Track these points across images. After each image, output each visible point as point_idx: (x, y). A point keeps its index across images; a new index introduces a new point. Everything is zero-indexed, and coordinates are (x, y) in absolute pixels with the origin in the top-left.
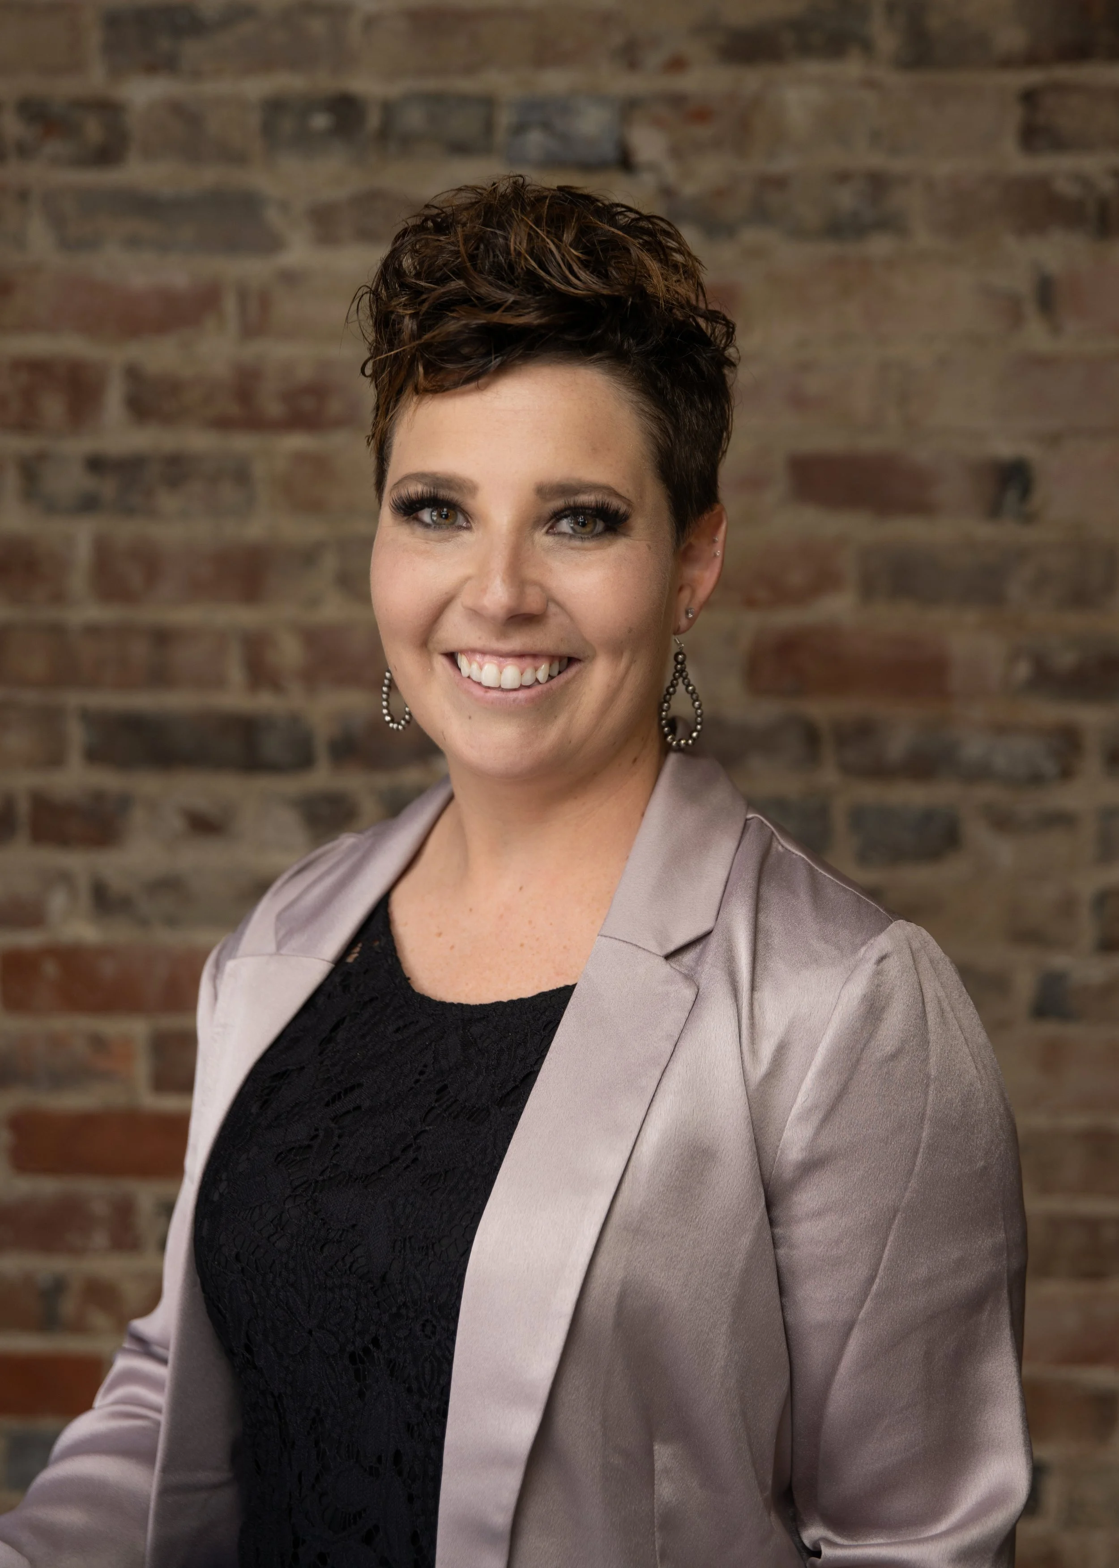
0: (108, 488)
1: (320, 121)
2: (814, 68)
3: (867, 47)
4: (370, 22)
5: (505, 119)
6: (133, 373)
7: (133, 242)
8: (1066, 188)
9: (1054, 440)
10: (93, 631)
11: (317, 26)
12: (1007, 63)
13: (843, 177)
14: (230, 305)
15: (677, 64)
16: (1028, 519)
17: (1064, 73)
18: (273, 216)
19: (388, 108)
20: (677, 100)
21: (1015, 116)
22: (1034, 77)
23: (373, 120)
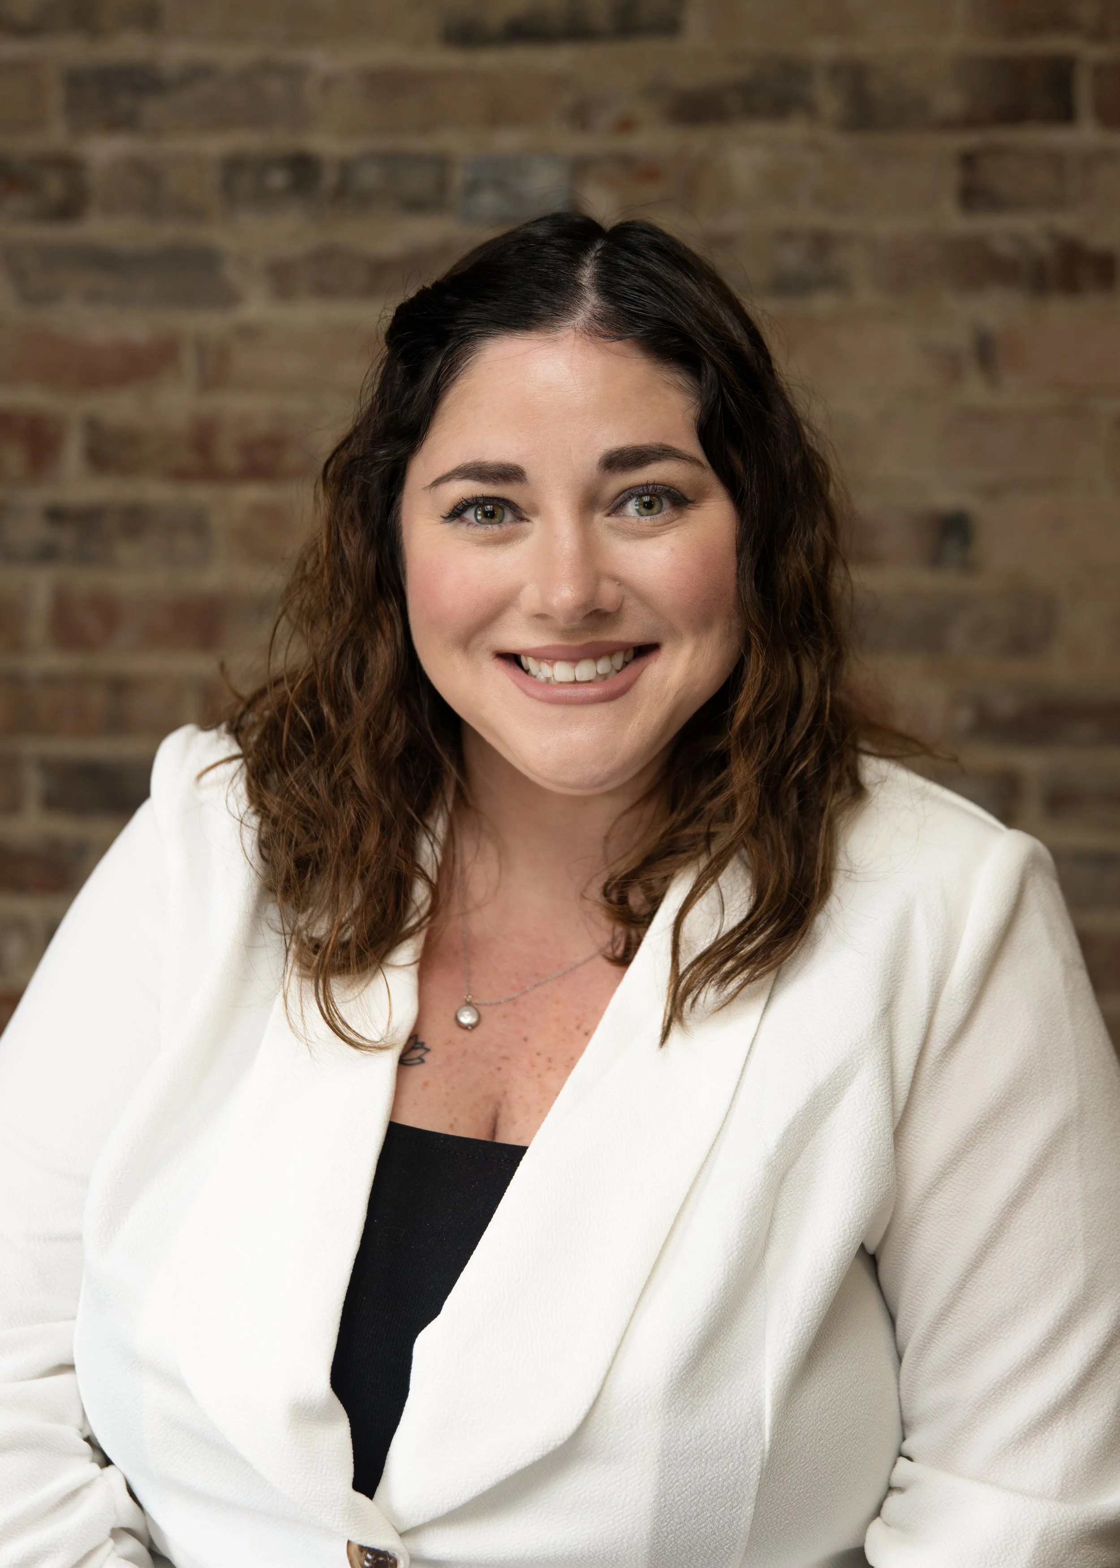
0: (66, 537)
1: (278, 179)
2: (760, 130)
3: (809, 109)
4: (328, 83)
5: (459, 177)
6: (93, 426)
7: (93, 297)
8: (1004, 248)
9: (993, 492)
10: (51, 680)
11: (275, 87)
12: (948, 125)
13: (786, 236)
14: (188, 359)
15: (626, 125)
16: (968, 567)
17: (1003, 136)
18: (231, 273)
19: (346, 167)
20: (626, 161)
21: (952, 178)
22: (970, 140)
23: (330, 178)
